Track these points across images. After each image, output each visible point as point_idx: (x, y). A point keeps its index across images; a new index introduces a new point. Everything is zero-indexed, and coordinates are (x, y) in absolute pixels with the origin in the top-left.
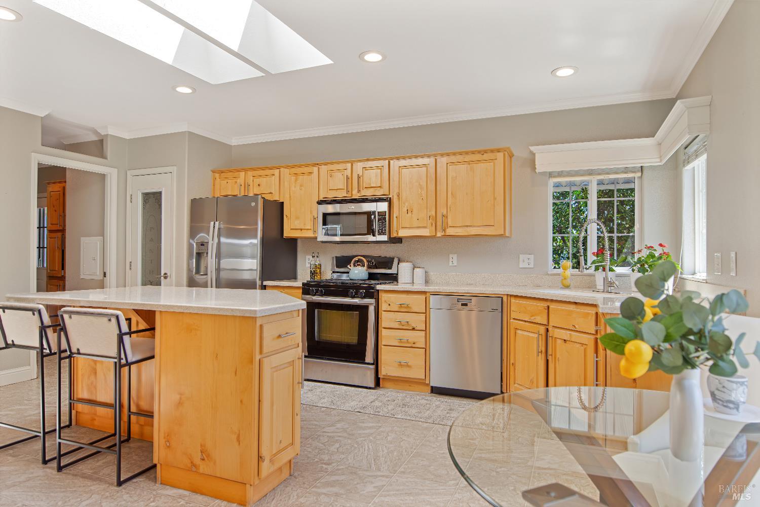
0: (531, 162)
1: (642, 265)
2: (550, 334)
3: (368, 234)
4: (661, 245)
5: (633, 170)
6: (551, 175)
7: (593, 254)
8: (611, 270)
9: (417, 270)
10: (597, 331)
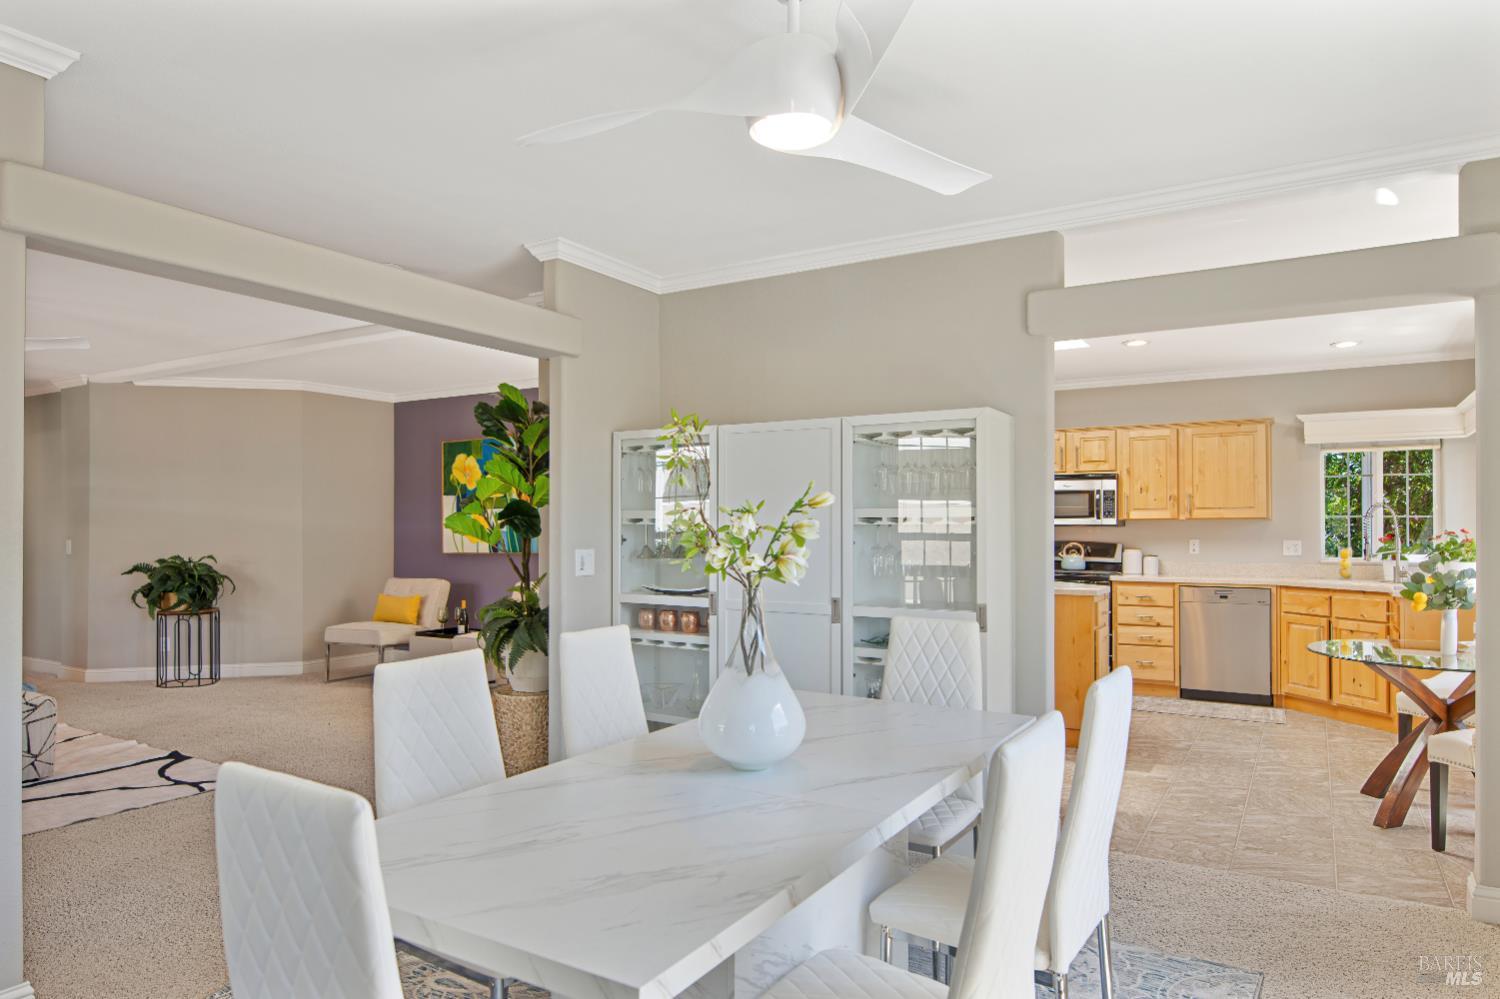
0: (1299, 431)
1: (1442, 553)
2: (1333, 625)
3: (1091, 515)
4: (1463, 531)
5: (1432, 442)
6: (1323, 447)
7: (1380, 540)
8: (1403, 558)
9: (1148, 559)
10: (1388, 617)
